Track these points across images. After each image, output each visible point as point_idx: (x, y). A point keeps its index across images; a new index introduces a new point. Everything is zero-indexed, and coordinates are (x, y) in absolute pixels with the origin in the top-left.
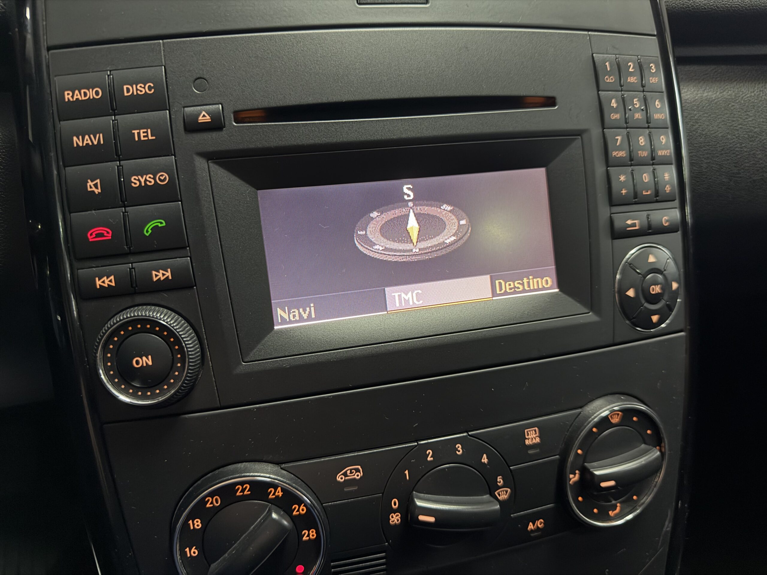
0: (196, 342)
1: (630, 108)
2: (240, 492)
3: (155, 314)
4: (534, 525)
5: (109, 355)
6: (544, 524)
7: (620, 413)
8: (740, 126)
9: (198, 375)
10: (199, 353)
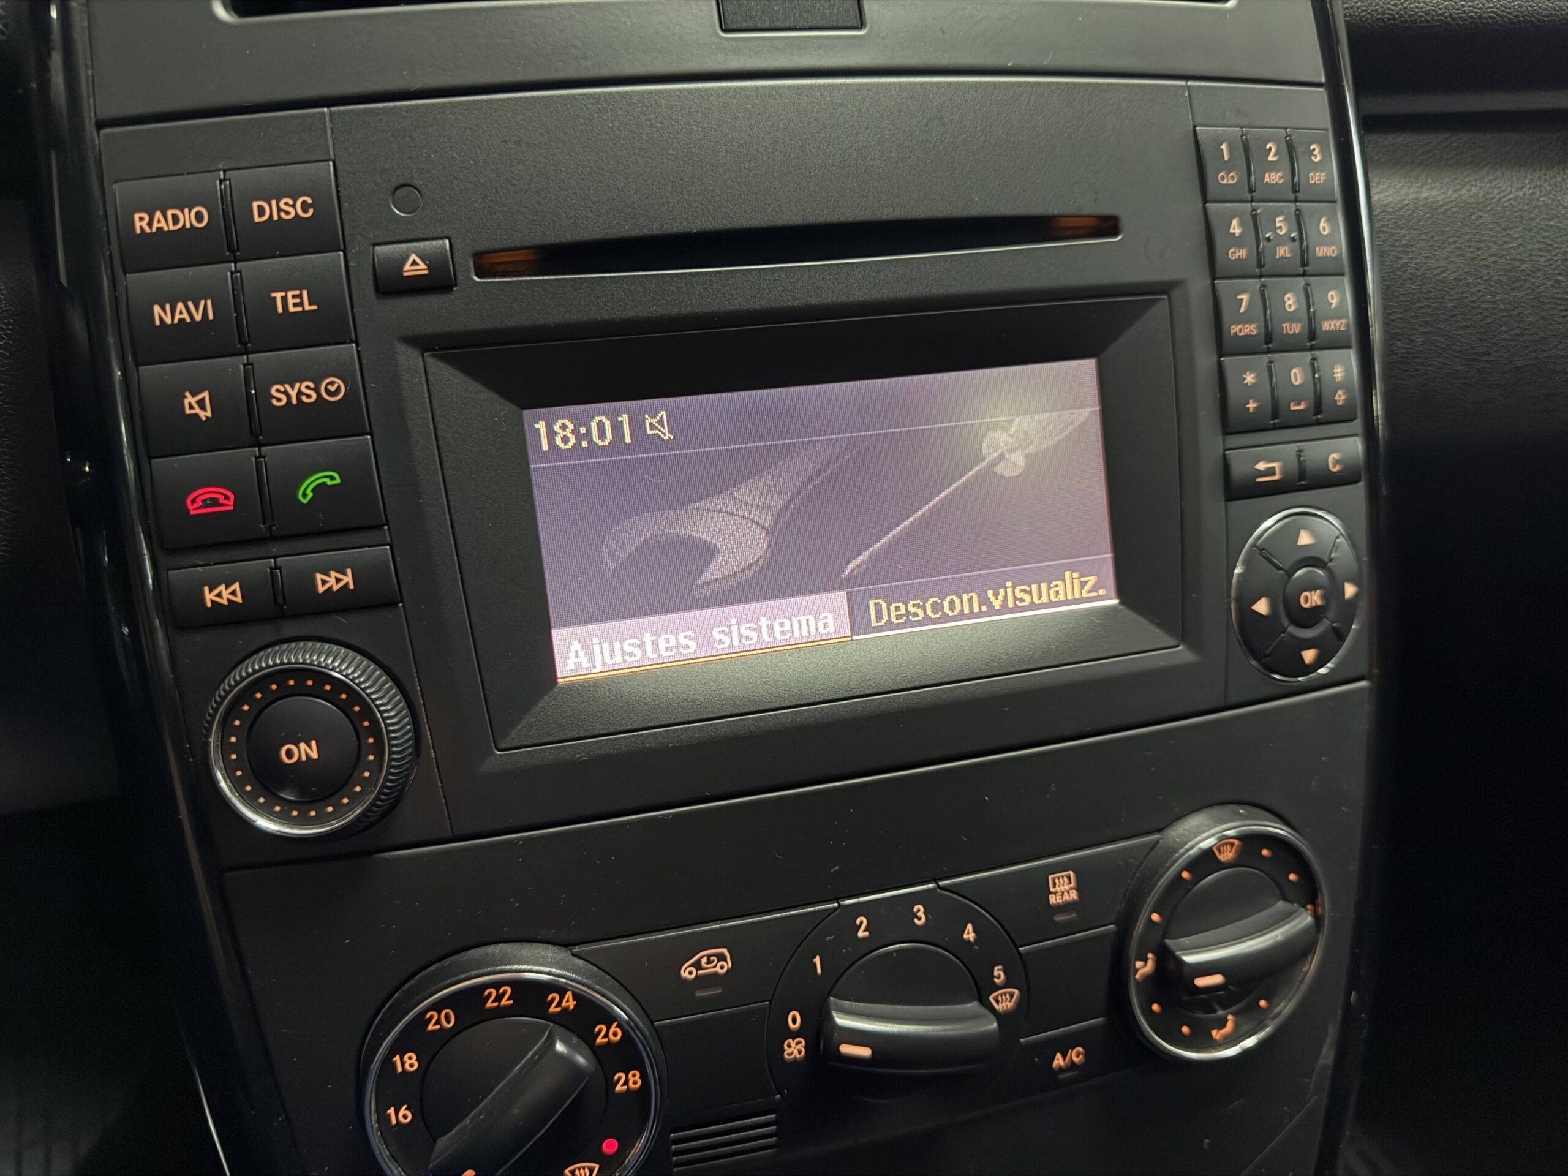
0: (404, 712)
1: (1267, 235)
2: (493, 1002)
3: (322, 659)
4: (1064, 1058)
5: (233, 739)
6: (1086, 1056)
7: (1236, 842)
8: (1493, 259)
9: (409, 775)
10: (410, 734)
